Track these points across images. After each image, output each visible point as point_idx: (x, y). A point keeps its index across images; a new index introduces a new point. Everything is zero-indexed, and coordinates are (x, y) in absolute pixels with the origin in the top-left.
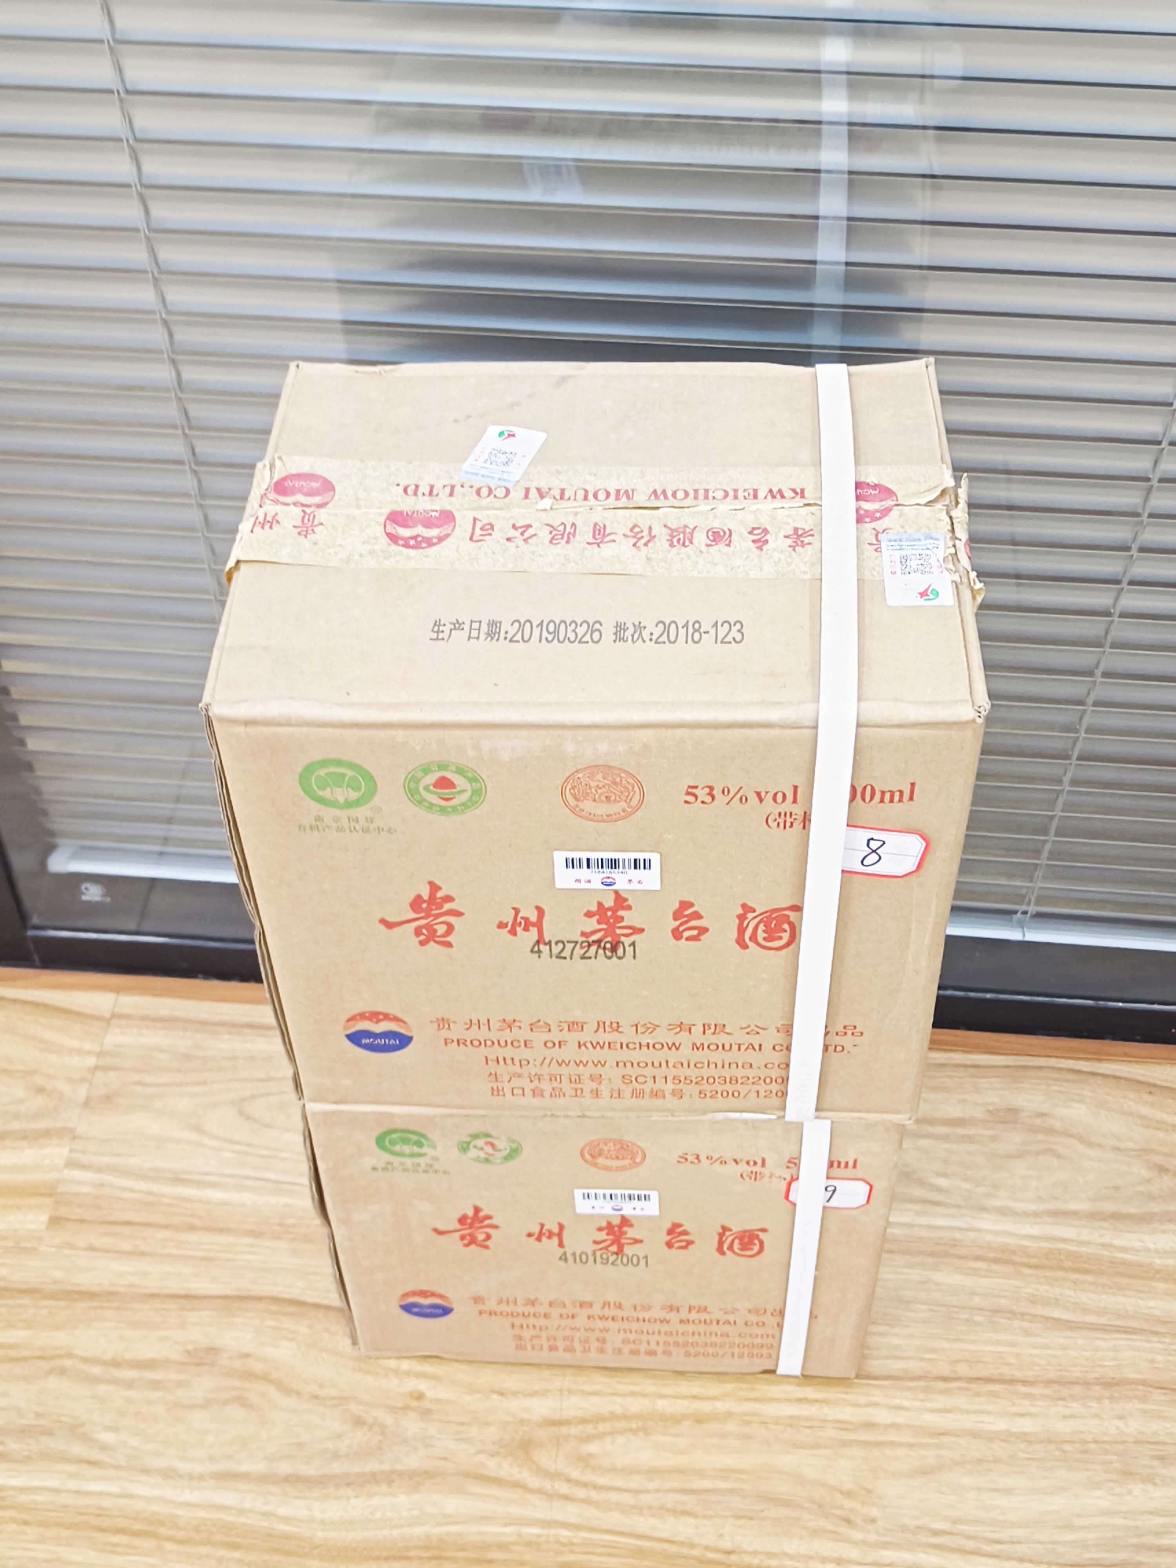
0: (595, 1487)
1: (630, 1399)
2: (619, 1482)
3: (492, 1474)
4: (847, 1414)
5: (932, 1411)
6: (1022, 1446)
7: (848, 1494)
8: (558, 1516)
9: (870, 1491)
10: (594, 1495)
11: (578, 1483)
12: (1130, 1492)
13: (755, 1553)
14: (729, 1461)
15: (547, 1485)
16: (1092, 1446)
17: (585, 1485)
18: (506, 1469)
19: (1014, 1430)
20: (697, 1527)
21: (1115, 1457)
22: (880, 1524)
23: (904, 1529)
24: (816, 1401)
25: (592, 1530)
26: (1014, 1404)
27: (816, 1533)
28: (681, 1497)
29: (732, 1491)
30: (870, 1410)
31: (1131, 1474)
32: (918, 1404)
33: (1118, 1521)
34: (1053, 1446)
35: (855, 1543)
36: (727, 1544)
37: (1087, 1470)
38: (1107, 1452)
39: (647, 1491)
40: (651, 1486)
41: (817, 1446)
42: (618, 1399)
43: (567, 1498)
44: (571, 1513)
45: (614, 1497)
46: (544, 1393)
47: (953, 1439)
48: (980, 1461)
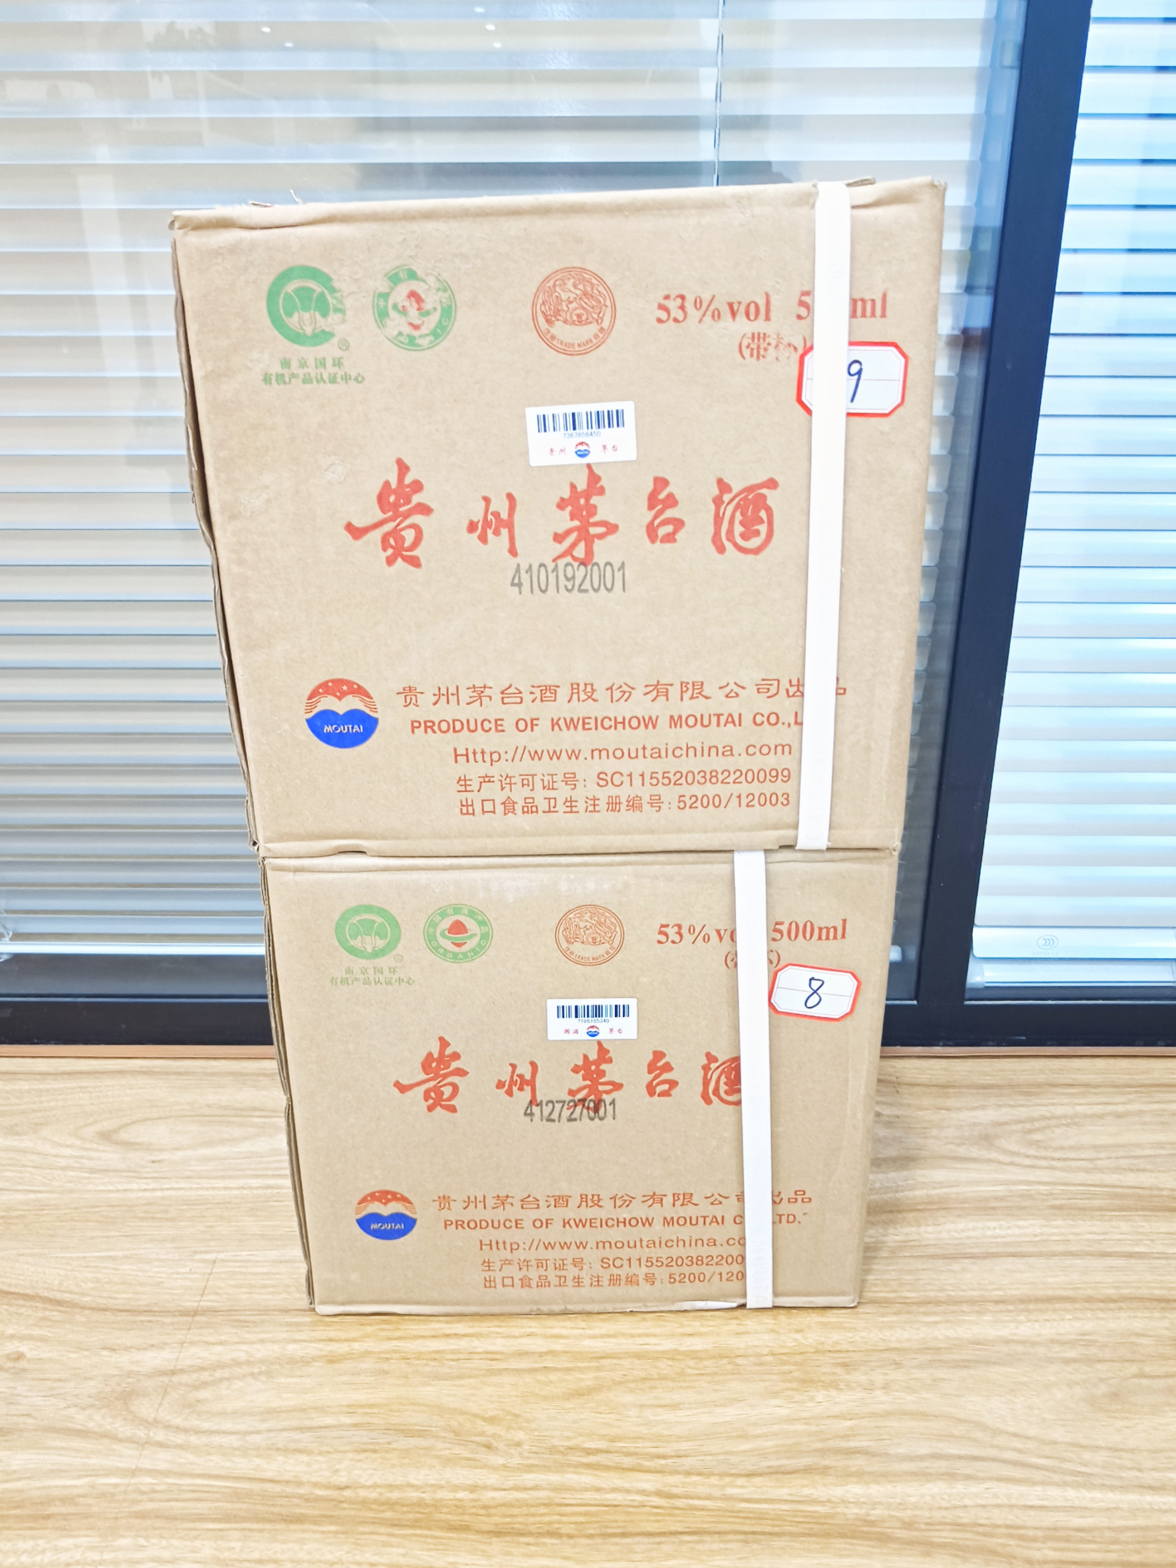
0: (198, 1432)
1: (258, 1346)
2: (227, 1426)
3: (79, 1427)
4: (498, 1345)
5: (594, 1337)
6: (692, 1363)
7: (492, 1420)
8: (146, 1464)
9: (516, 1416)
10: (194, 1439)
11: (178, 1429)
12: (812, 1399)
13: (375, 1486)
14: (359, 1396)
15: (141, 1433)
16: (769, 1358)
17: (186, 1431)
18: (98, 1420)
19: (682, 1349)
20: (309, 1464)
21: (793, 1368)
22: (526, 1447)
23: (552, 1450)
24: (465, 1335)
25: (182, 1475)
26: (682, 1326)
27: (447, 1461)
28: (296, 1436)
29: (355, 1425)
30: (524, 1340)
31: (812, 1381)
32: (577, 1332)
33: (799, 1427)
34: (725, 1361)
35: (494, 1468)
36: (342, 1479)
37: (764, 1381)
38: (784, 1363)
39: (258, 1432)
40: (264, 1426)
41: (461, 1377)
42: (244, 1347)
43: (161, 1445)
44: (162, 1459)
45: (217, 1440)
46: (162, 1346)
47: (615, 1361)
48: (645, 1379)
